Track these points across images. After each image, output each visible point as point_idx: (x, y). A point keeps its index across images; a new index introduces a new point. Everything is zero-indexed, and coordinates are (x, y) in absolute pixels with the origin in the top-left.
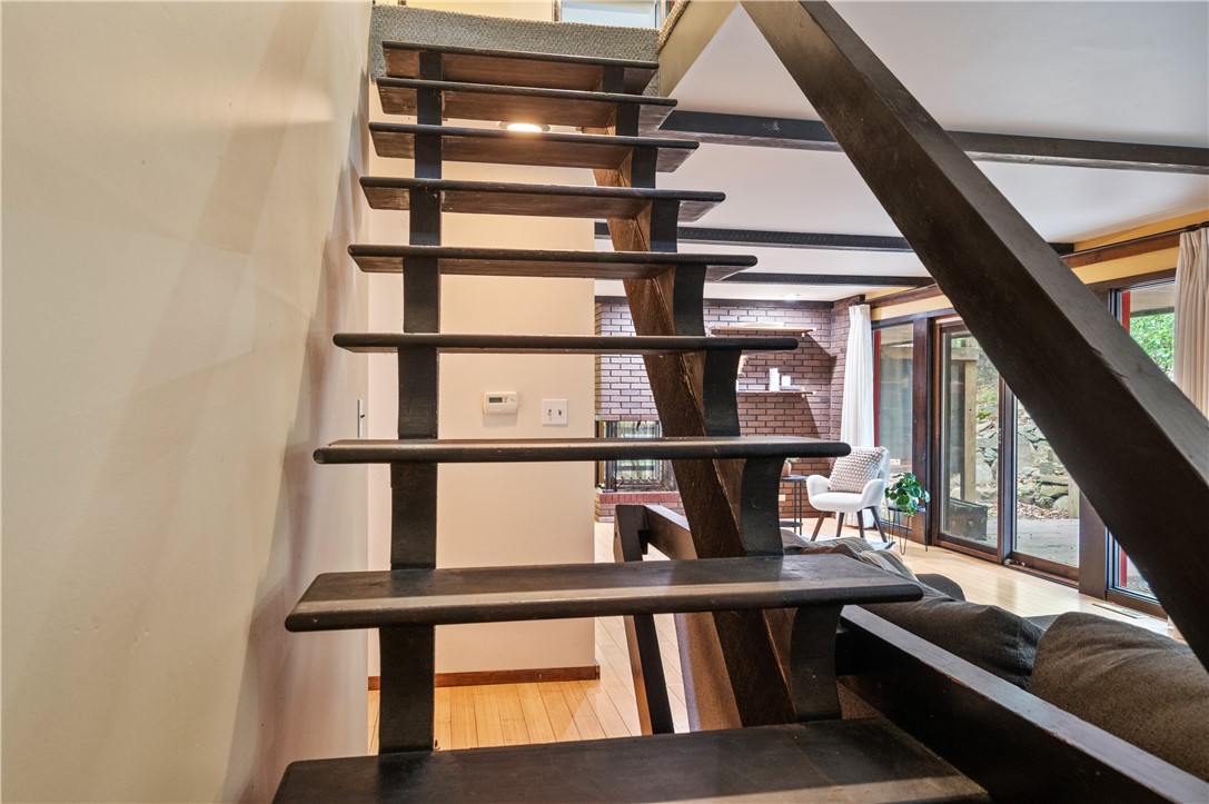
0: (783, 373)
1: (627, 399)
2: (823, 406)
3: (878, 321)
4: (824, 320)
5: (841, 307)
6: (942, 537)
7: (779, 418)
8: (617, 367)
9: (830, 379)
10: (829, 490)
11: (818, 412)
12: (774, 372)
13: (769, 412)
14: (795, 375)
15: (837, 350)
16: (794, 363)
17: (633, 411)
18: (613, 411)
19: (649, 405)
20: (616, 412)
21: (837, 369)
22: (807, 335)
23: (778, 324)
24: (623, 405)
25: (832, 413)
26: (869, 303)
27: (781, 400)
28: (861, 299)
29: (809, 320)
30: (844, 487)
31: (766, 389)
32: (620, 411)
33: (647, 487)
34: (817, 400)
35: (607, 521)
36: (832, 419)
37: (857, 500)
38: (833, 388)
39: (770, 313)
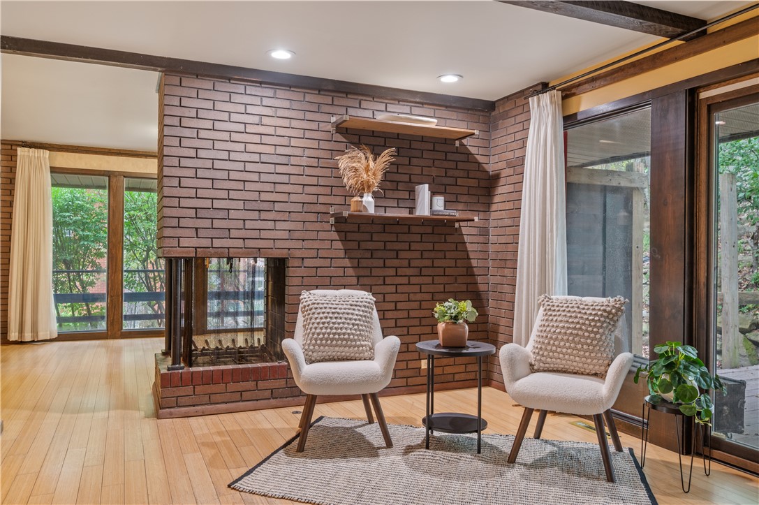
0: (434, 193)
1: (207, 223)
2: (481, 239)
4: (484, 127)
5: (508, 106)
6: (718, 444)
7: (426, 255)
8: (191, 173)
9: (489, 204)
10: (533, 369)
11: (474, 247)
12: (424, 191)
13: (414, 246)
14: (449, 197)
15: (503, 165)
16: (447, 181)
17: (217, 243)
18: (184, 242)
19: (242, 234)
20: (189, 244)
21: (500, 190)
22: (462, 145)
23: (429, 121)
24: (201, 233)
25: (491, 248)
26: (563, 90)
27: (429, 230)
28: (544, 87)
29: (464, 124)
30: (560, 364)
31: (411, 213)
32: (195, 242)
33: (240, 355)
34: (474, 231)
35: (171, 416)
36: (491, 256)
37: (603, 391)
38: (493, 215)
39: (416, 110)
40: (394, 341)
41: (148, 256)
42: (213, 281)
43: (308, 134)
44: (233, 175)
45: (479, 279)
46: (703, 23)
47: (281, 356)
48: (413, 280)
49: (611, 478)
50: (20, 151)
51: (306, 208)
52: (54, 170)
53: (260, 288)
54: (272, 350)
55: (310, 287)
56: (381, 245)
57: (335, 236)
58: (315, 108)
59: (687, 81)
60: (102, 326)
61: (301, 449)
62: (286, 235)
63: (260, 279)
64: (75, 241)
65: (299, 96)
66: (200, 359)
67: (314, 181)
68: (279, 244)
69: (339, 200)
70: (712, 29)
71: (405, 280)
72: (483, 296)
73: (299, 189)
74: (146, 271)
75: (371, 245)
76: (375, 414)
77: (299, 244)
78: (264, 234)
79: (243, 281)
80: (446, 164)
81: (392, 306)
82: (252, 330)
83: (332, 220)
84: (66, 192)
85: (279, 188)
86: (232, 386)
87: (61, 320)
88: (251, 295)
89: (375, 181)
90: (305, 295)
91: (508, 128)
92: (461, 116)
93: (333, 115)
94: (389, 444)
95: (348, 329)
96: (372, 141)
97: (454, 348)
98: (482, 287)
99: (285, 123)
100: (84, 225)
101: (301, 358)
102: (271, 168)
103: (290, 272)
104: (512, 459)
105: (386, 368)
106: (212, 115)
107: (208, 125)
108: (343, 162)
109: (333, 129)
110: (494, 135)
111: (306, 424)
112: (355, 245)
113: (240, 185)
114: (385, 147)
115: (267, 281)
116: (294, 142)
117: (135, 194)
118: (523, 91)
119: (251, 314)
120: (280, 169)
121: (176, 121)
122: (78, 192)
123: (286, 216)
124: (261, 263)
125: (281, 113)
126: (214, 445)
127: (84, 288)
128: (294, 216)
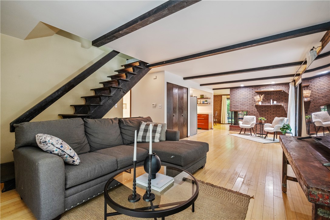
0: (274, 101)
1: (235, 107)
7: (275, 111)
10: (271, 127)
12: (271, 101)
13: (271, 110)
14: (278, 101)
27: (275, 107)
28: (294, 81)
32: (234, 109)
43: (251, 94)
49: (274, 141)
50: (223, 96)
51: (250, 104)
52: (227, 98)
56: (264, 110)
58: (252, 90)
67: (252, 100)
68: (246, 110)
71: (270, 115)
77: (249, 110)
83: (255, 106)
85: (246, 102)
87: (228, 121)
89: (261, 100)
93: (255, 90)
96: (262, 93)
97: (261, 124)
101: (241, 124)
107: (236, 94)
108: (255, 97)
112: (259, 110)
120: (246, 99)
121: (231, 94)
128: (248, 106)
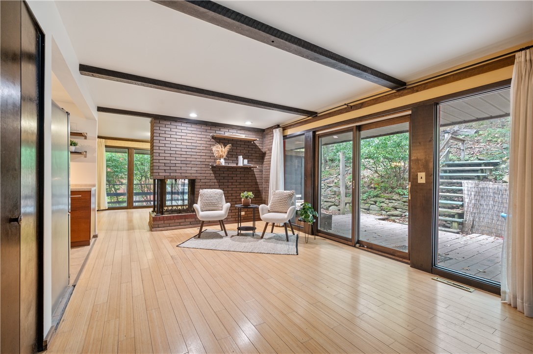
0: (244, 158)
1: (168, 168)
2: (260, 173)
3: (286, 136)
4: (261, 137)
5: (268, 131)
6: (319, 231)
7: (242, 178)
8: (163, 152)
9: (263, 162)
10: (269, 212)
11: (258, 176)
12: (241, 158)
14: (249, 160)
15: (267, 150)
16: (249, 154)
17: (172, 174)
19: (180, 171)
20: (162, 174)
21: (266, 158)
22: (254, 143)
23: (242, 136)
24: (166, 171)
25: (264, 176)
26: (283, 128)
27: (243, 170)
28: (278, 126)
29: (255, 136)
30: (276, 210)
31: (237, 165)
32: (164, 174)
33: (179, 211)
34: (258, 171)
35: (156, 231)
36: (264, 179)
37: (285, 217)
38: (264, 166)
39: (238, 132)
40: (229, 204)
41: (142, 179)
42: (169, 189)
43: (202, 139)
44: (177, 152)
45: (260, 186)
46: (316, 113)
47: (194, 211)
48: (238, 186)
49: (288, 241)
51: (202, 163)
52: (106, 146)
53: (186, 191)
54: (190, 209)
55: (203, 188)
56: (227, 175)
57: (211, 172)
58: (205, 131)
59: (313, 129)
60: (125, 205)
61: (199, 237)
62: (195, 172)
63: (186, 187)
64: (112, 173)
65: (200, 127)
66: (166, 213)
67: (205, 154)
68: (193, 175)
69: (213, 161)
70: (319, 115)
71: (235, 186)
72: (261, 191)
73: (200, 157)
74: (141, 184)
75: (223, 175)
76: (223, 229)
77: (199, 175)
78: (188, 171)
79: (180, 188)
80: (249, 149)
81: (230, 195)
82: (184, 205)
83: (211, 167)
84: (109, 154)
85: (193, 157)
86: (177, 221)
87: (109, 203)
88: (183, 193)
89: (225, 155)
90: (201, 191)
91: (268, 137)
92: (253, 134)
93: (211, 133)
94: (227, 235)
95: (214, 201)
96: (224, 141)
97: (246, 206)
98: (260, 189)
99: (195, 135)
100: (116, 167)
101: (200, 210)
102: (190, 150)
103: (196, 184)
104: (262, 238)
105: (226, 212)
106: (170, 133)
107: (169, 136)
108: (214, 149)
109: (211, 138)
110: (265, 140)
111: (201, 232)
112: (218, 175)
113: (180, 156)
114: (228, 143)
115: (189, 187)
116: (198, 142)
117: (137, 155)
118: (272, 127)
119: (183, 200)
120: (193, 150)
121: (158, 135)
122: (113, 154)
123: (195, 166)
124: (187, 181)
125: (193, 132)
126: (172, 237)
127: (116, 191)
128: (198, 166)
